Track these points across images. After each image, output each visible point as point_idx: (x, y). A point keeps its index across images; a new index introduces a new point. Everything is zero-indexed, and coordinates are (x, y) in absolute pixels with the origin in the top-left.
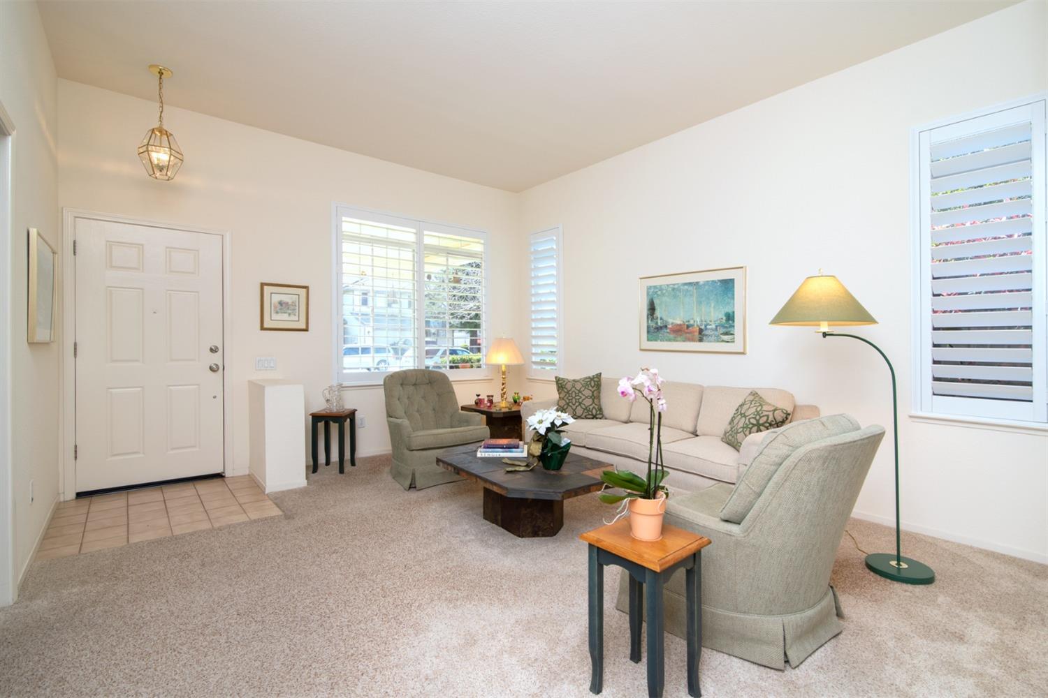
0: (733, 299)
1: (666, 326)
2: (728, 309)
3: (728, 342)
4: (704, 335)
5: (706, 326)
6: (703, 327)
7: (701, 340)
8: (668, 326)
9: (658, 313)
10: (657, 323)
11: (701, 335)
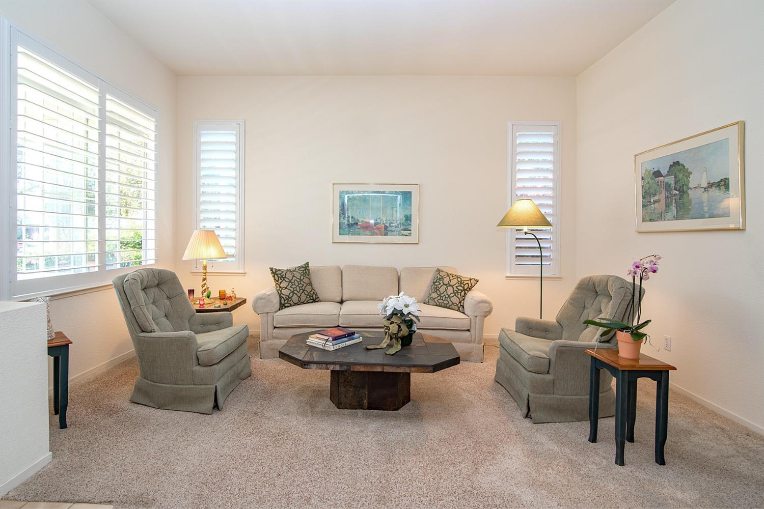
0: (411, 205)
1: (357, 223)
2: (407, 213)
3: (406, 235)
4: (388, 231)
5: (390, 224)
6: (388, 225)
7: (386, 235)
8: (359, 224)
9: (349, 213)
10: (348, 221)
11: (386, 230)
